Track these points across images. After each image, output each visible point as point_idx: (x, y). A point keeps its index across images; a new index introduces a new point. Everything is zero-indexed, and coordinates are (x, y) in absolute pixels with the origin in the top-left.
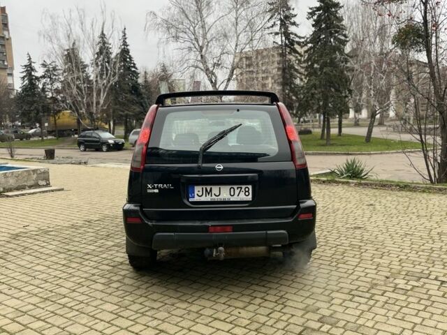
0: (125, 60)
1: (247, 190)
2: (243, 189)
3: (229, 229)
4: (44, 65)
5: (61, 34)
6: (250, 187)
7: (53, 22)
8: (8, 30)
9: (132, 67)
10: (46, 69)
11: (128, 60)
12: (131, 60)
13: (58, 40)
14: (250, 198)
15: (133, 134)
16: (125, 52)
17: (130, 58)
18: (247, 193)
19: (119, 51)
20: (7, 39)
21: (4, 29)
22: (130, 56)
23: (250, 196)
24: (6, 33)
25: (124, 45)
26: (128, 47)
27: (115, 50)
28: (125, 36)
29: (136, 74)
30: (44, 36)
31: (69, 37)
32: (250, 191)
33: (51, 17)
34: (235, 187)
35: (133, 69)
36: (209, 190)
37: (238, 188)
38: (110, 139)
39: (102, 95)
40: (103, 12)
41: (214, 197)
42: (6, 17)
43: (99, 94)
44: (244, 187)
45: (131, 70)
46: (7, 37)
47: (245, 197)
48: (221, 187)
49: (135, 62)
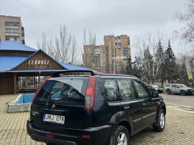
0: (169, 53)
1: (63, 118)
2: (61, 118)
3: (53, 137)
4: (135, 58)
5: (141, 45)
6: (64, 117)
7: (138, 41)
8: (130, 45)
9: (173, 56)
10: (136, 59)
11: (171, 52)
12: (172, 53)
13: (140, 47)
14: (63, 123)
15: (166, 86)
16: (169, 49)
17: (172, 52)
18: (63, 120)
19: (167, 49)
20: (129, 49)
21: (128, 45)
22: (172, 51)
23: (64, 122)
24: (129, 46)
25: (169, 46)
26: (171, 47)
27: (165, 49)
28: (169, 42)
29: (174, 59)
30: (134, 46)
31: (144, 46)
32: (64, 119)
33: (137, 39)
34: (59, 116)
35: (173, 57)
36: (50, 117)
37: (60, 117)
38: (156, 88)
39: (157, 68)
40: (158, 34)
41: (51, 120)
42: (129, 40)
43: (156, 68)
44: (62, 117)
45: (172, 57)
46: (129, 48)
47: (62, 121)
48: (54, 116)
49: (174, 53)
